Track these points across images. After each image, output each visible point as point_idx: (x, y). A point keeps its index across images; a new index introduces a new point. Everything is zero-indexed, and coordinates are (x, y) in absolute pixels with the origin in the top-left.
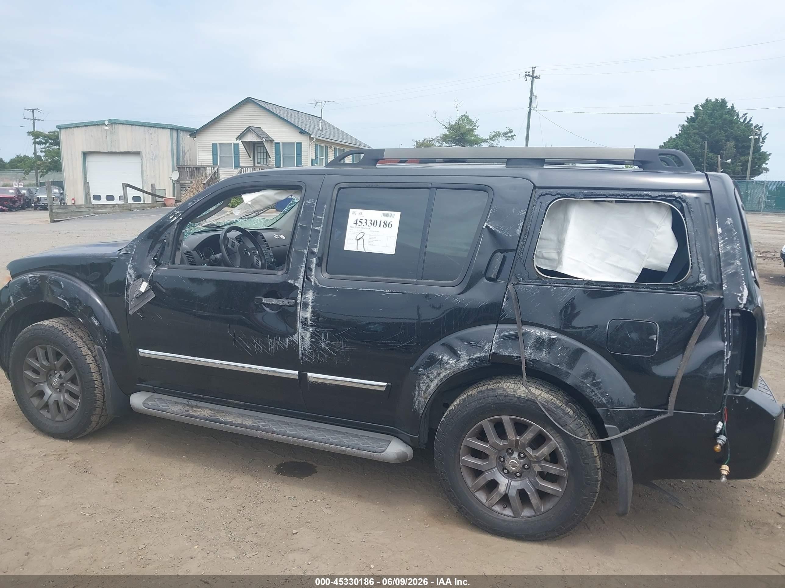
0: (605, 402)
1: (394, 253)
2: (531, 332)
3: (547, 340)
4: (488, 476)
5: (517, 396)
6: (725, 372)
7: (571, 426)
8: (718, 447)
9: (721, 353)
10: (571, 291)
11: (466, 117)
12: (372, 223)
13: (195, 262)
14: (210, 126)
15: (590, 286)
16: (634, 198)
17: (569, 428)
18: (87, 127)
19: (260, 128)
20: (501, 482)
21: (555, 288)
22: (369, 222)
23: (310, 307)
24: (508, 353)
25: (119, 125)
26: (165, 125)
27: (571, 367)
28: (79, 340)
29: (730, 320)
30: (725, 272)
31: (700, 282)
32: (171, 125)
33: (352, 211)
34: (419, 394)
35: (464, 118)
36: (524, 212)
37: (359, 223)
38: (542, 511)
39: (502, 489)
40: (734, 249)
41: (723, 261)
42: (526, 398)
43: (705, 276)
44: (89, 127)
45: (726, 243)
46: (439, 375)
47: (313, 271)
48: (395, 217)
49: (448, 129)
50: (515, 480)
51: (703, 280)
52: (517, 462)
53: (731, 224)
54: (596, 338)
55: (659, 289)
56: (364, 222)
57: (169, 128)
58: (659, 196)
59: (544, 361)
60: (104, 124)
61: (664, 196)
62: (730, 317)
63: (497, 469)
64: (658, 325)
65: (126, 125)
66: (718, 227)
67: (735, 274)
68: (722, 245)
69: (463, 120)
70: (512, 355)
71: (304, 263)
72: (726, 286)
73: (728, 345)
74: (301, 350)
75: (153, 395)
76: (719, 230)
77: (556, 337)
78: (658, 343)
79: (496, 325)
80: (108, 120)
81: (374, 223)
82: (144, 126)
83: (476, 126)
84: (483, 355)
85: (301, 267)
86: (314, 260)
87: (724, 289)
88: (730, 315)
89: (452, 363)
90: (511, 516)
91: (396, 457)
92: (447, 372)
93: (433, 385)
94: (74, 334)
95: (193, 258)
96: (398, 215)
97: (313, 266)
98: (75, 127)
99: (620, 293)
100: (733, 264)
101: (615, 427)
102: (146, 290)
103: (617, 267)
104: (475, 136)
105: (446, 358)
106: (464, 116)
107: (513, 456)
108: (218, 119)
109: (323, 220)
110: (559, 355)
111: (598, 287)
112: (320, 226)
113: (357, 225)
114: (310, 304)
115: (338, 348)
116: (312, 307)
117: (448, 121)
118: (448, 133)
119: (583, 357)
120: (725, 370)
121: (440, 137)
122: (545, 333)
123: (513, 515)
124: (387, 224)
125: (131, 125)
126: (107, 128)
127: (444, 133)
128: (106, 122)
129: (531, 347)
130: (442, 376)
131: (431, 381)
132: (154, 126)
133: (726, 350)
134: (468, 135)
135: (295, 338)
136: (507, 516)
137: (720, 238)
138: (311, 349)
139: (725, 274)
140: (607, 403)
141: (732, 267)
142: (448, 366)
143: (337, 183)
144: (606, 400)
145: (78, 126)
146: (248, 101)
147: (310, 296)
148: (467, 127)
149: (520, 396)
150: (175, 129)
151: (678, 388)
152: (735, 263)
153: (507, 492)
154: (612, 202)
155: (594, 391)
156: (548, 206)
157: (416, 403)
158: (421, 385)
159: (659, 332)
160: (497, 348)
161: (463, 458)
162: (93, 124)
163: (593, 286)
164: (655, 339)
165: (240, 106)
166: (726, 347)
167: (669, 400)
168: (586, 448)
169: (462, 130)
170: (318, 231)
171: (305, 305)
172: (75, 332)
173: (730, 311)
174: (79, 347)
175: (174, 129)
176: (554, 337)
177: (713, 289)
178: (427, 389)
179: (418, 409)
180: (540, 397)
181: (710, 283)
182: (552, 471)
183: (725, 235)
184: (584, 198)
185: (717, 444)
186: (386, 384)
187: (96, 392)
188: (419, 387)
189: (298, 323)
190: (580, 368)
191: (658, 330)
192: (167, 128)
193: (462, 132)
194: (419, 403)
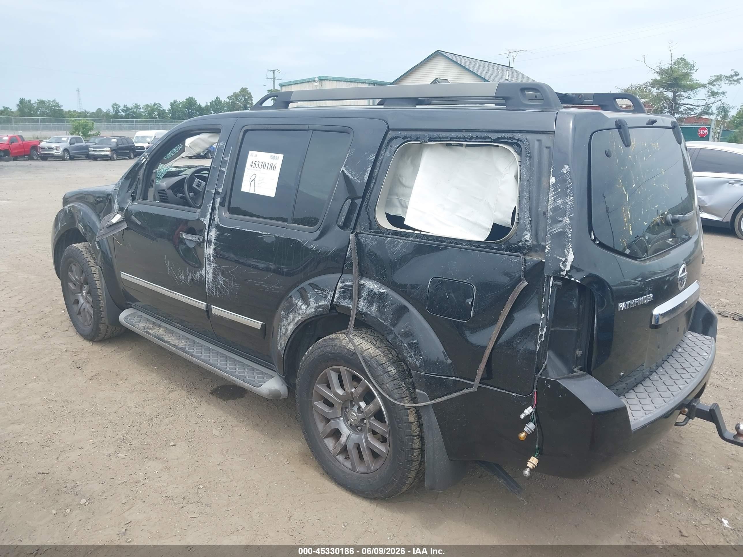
0: (418, 365)
1: (274, 196)
2: (366, 284)
3: (377, 294)
4: (333, 425)
5: (347, 348)
6: (537, 350)
7: (388, 385)
8: (523, 435)
9: (535, 327)
10: (402, 244)
11: (683, 60)
12: (263, 165)
13: (168, 199)
14: (402, 80)
15: (418, 240)
16: (477, 140)
17: (386, 387)
18: (302, 84)
19: (447, 80)
20: (343, 432)
21: (389, 239)
22: (260, 164)
23: (213, 244)
24: (346, 303)
25: (327, 81)
26: (364, 80)
27: (394, 324)
28: (92, 261)
29: (551, 289)
30: (550, 231)
31: (523, 241)
32: (369, 79)
33: (251, 152)
34: (281, 336)
35: (681, 61)
36: (374, 156)
37: (254, 165)
38: (372, 469)
39: (343, 439)
40: (565, 204)
41: (551, 217)
42: (354, 351)
43: (529, 235)
44: (303, 84)
45: (558, 196)
46: (294, 319)
47: (217, 211)
48: (278, 159)
49: (659, 73)
50: (357, 433)
51: (526, 239)
52: (355, 415)
53: (567, 172)
54: (418, 296)
55: (481, 247)
56: (257, 163)
57: (367, 83)
58: (499, 138)
59: (373, 315)
60: (314, 81)
61: (504, 138)
62: (551, 286)
63: (343, 418)
64: (475, 288)
65: (332, 81)
66: (551, 176)
67: (562, 234)
68: (553, 198)
69: (679, 63)
70: (349, 306)
71: (212, 203)
72: (549, 248)
73: (545, 318)
74: (208, 284)
75: (136, 312)
76: (553, 180)
77: (385, 292)
78: (474, 308)
79: (341, 274)
80: (318, 77)
81: (264, 165)
82: (347, 82)
83: (694, 70)
84: (326, 303)
85: (209, 206)
86: (218, 200)
87: (546, 251)
88: (551, 283)
89: (303, 309)
90: (350, 469)
91: (268, 393)
92: (300, 318)
93: (291, 328)
94: (90, 256)
95: (166, 195)
96: (281, 157)
97: (217, 206)
98: (293, 84)
99: (444, 249)
100: (561, 221)
101: (426, 395)
102: (119, 221)
103: (468, 220)
104: (691, 80)
105: (300, 303)
106: (681, 58)
107: (353, 409)
108: (409, 73)
109: (228, 161)
110: (385, 310)
111: (426, 241)
112: (225, 167)
113: (252, 166)
114: (213, 241)
115: (230, 285)
116: (215, 244)
117: (658, 65)
118: (659, 78)
119: (406, 315)
120: (538, 347)
121: (649, 83)
122: (376, 287)
123: (351, 468)
124: (273, 167)
125: (336, 81)
126: (316, 84)
127: (654, 79)
128: (317, 79)
129: (364, 300)
130: (296, 320)
131: (289, 324)
132: (355, 81)
133: (541, 324)
134: (682, 79)
135: (203, 272)
136: (346, 467)
137: (551, 190)
138: (212, 284)
139: (550, 233)
140: (420, 366)
141: (560, 225)
142: (301, 312)
143: (243, 125)
144: (420, 363)
145: (294, 83)
146: (438, 54)
147: (213, 233)
148: (683, 71)
149: (350, 348)
150: (373, 84)
151: (486, 361)
152: (564, 221)
153: (347, 443)
154: (461, 145)
155: (410, 352)
156: (396, 150)
157: (279, 345)
158: (282, 327)
159: (475, 296)
160: (338, 297)
161: (315, 403)
162: (306, 81)
163: (421, 239)
164: (470, 303)
165: (430, 59)
166: (541, 321)
167: (477, 373)
168: (400, 412)
169: (675, 75)
170: (223, 172)
171: (210, 242)
172: (92, 254)
173: (552, 279)
174: (90, 266)
175: (371, 83)
176: (383, 291)
177: (537, 250)
178: (286, 332)
179: (280, 350)
180: (366, 351)
181: (535, 243)
182: (378, 430)
183: (558, 187)
184: (429, 141)
185: (523, 431)
186: (262, 323)
187: (100, 305)
188: (281, 328)
189: (205, 258)
190: (402, 327)
191: (475, 293)
192: (366, 83)
193: (675, 77)
194: (281, 345)
